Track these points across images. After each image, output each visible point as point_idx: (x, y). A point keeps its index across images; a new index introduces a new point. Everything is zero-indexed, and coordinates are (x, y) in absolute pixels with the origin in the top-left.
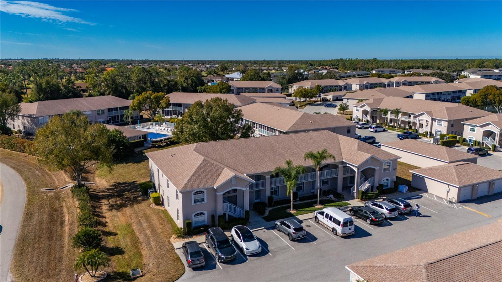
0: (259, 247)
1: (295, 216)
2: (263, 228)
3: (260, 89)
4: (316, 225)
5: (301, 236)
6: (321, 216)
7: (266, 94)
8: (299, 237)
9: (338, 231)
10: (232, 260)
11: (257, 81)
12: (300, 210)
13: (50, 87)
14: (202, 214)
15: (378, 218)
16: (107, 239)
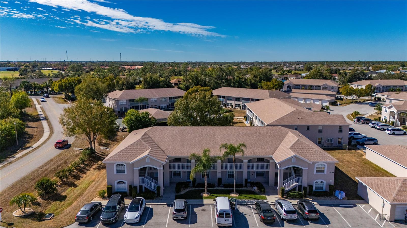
0: (137, 218)
1: (203, 199)
2: (166, 204)
3: (316, 86)
4: (211, 211)
5: (180, 217)
7: (321, 92)
8: (178, 217)
10: (109, 223)
11: (318, 79)
12: (213, 195)
13: (152, 81)
14: (123, 182)
15: (267, 217)
16: (68, 189)
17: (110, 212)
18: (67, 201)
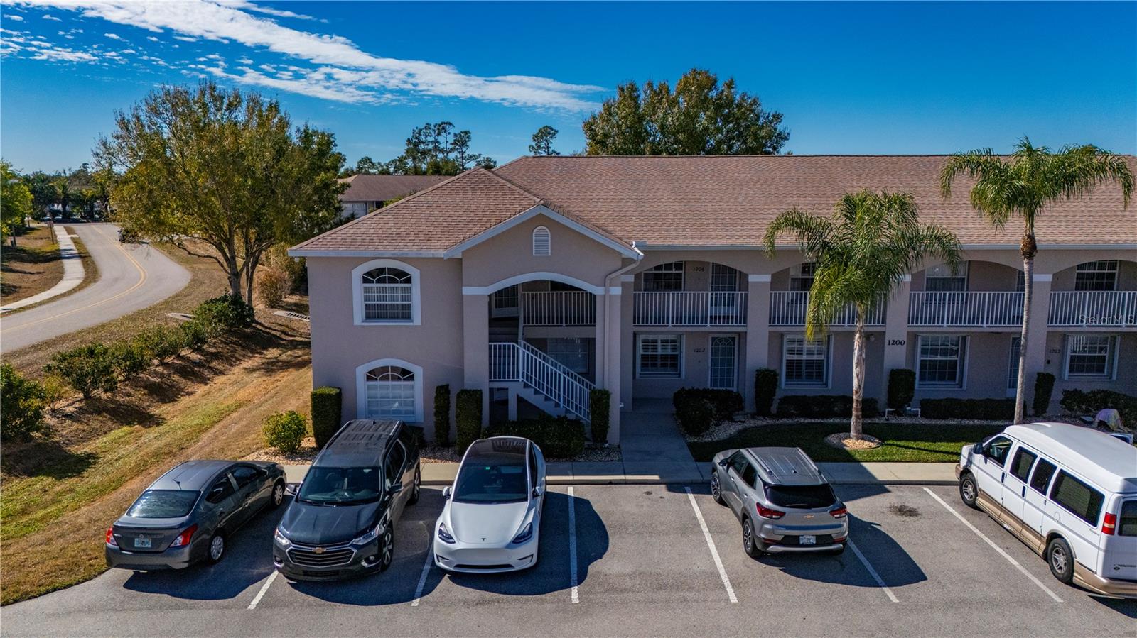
1: (858, 461)
2: (656, 478)
4: (956, 514)
5: (807, 538)
6: (992, 466)
8: (796, 539)
9: (1079, 558)
12: (898, 443)
14: (406, 374)
16: (111, 430)
17: (338, 504)
18: (93, 477)
